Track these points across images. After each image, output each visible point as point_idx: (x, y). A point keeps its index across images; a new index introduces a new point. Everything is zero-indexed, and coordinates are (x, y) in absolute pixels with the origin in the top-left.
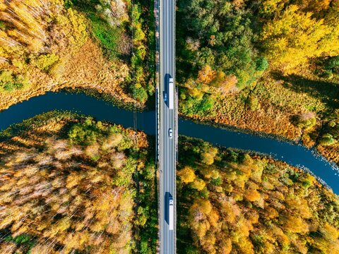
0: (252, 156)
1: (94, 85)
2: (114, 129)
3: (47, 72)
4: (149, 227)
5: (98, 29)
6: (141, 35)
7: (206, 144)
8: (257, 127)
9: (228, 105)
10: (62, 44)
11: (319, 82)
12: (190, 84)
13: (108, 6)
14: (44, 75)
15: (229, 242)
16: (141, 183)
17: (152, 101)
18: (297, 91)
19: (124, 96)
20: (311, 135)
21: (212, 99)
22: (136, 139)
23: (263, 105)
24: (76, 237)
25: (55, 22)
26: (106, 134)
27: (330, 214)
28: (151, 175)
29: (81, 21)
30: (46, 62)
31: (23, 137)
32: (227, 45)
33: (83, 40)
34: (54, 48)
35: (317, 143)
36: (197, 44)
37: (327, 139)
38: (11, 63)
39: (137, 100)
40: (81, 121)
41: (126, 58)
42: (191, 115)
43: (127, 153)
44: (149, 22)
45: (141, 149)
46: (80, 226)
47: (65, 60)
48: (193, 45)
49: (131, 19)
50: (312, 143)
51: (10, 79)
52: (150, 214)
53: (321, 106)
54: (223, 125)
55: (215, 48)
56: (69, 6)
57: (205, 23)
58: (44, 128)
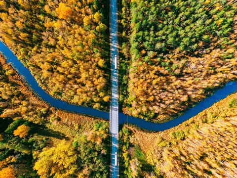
0: (77, 104)
1: (144, 134)
2: (136, 116)
3: (163, 139)
4: (122, 75)
5: (142, 157)
6: (125, 155)
7: (97, 109)
8: (76, 116)
9: (88, 126)
10: (156, 151)
11: (49, 136)
12: (105, 136)
13: (137, 166)
14: (164, 138)
15: (90, 73)
16: (125, 94)
17: (120, 127)
18: (58, 132)
19: (132, 129)
20: (52, 113)
21: (95, 128)
22: (127, 111)
23: (73, 126)
24: (150, 77)
25: (159, 160)
26: (140, 114)
27: (43, 79)
28: (121, 96)
29: (149, 160)
30: (163, 144)
31: (173, 113)
32: (90, 152)
33: (148, 153)
34: (160, 149)
35: (48, 109)
36: (102, 152)
37: (45, 111)
38: (177, 143)
39: (126, 128)
40: (150, 119)
41: (131, 145)
42: (104, 121)
43: (131, 106)
44: (121, 161)
45: (125, 107)
46: (149, 81)
47: (156, 144)
48: (104, 152)
49: (129, 161)
50: (51, 109)
51: (177, 137)
52: (122, 80)
53: (48, 125)
54: (90, 117)
55: (95, 151)
56: (154, 166)
57: (99, 161)
58: (165, 116)
